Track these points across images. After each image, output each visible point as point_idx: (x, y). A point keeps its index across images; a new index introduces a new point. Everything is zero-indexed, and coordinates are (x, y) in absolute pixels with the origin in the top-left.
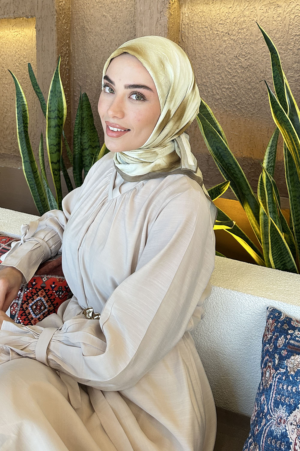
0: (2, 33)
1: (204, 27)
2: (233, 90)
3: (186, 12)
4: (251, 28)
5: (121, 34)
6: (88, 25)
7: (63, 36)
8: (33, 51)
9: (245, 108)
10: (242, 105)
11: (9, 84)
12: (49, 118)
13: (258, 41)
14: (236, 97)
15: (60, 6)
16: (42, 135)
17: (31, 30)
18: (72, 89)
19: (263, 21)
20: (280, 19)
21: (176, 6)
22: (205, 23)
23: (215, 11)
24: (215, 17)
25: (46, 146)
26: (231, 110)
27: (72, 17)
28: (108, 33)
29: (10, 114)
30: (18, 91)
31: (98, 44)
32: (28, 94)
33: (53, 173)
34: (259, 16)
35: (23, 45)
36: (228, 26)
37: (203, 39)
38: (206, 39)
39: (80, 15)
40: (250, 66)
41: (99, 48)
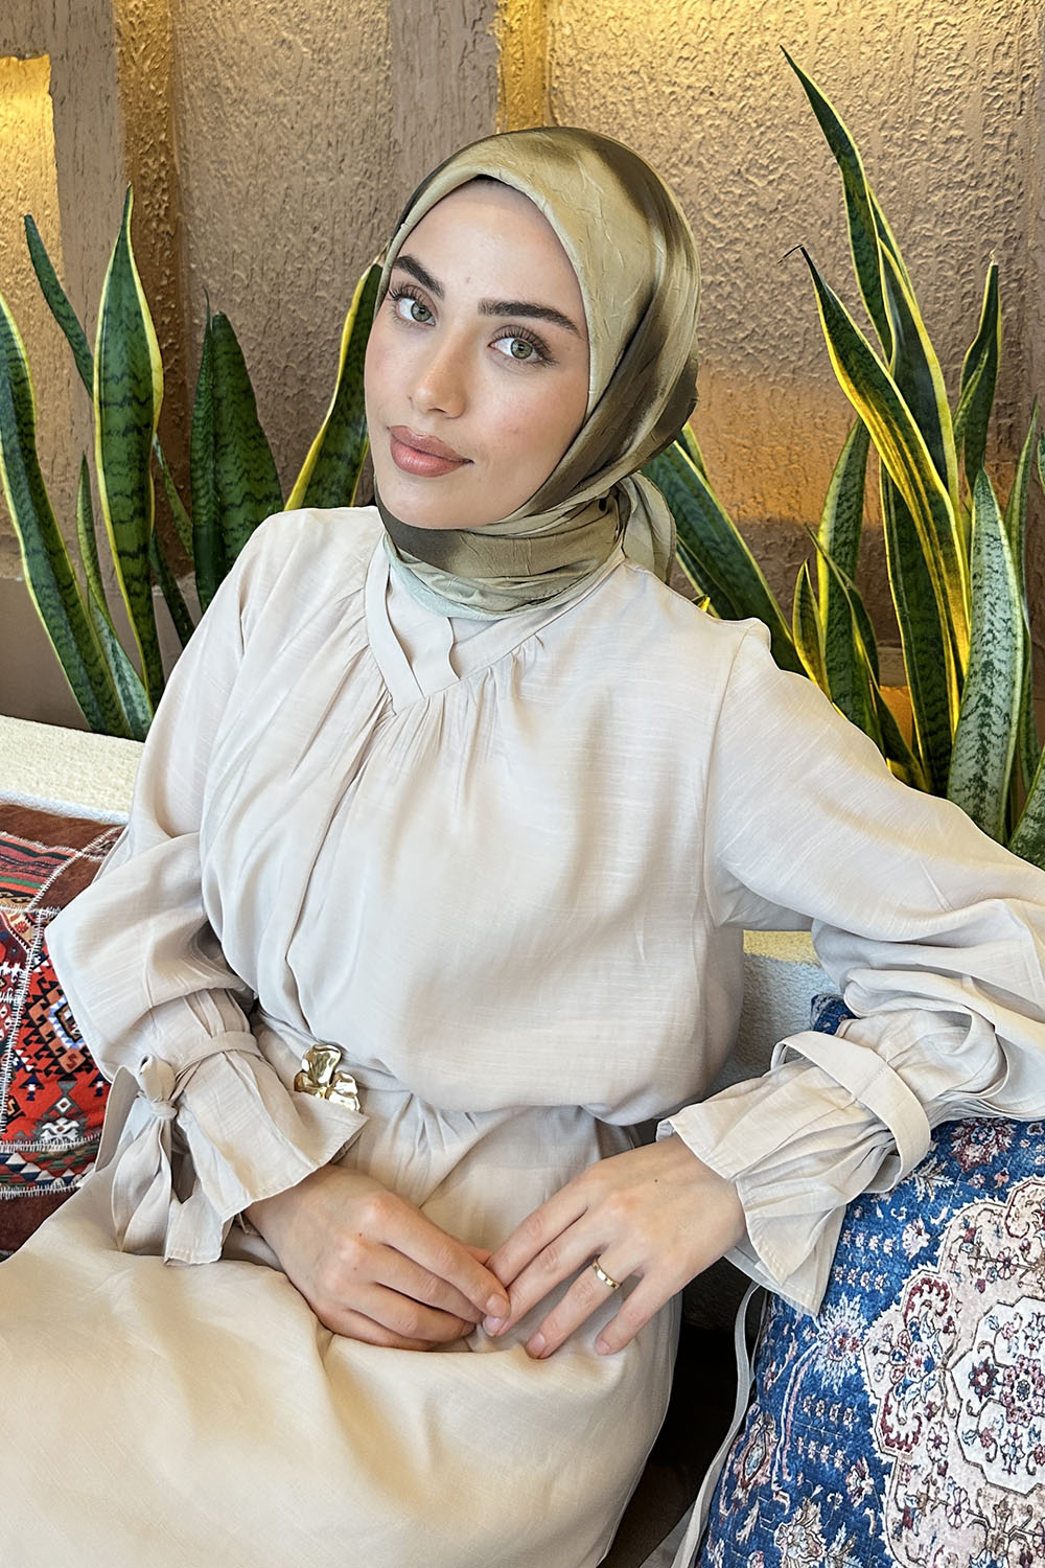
1: (627, 70)
2: (728, 289)
3: (565, 20)
6: (231, 77)
7: (147, 117)
8: (47, 176)
9: (772, 351)
10: (761, 342)
12: (103, 404)
14: (739, 313)
15: (132, 11)
16: (84, 462)
18: (185, 305)
19: (825, 44)
20: (883, 35)
22: (631, 58)
23: (664, 13)
24: (662, 36)
25: (100, 503)
26: (725, 361)
27: (174, 51)
28: (298, 103)
31: (265, 145)
32: (38, 324)
33: (128, 587)
34: (812, 28)
36: (710, 66)
37: (624, 116)
38: (636, 113)
39: (202, 42)
40: (785, 203)
41: (270, 158)
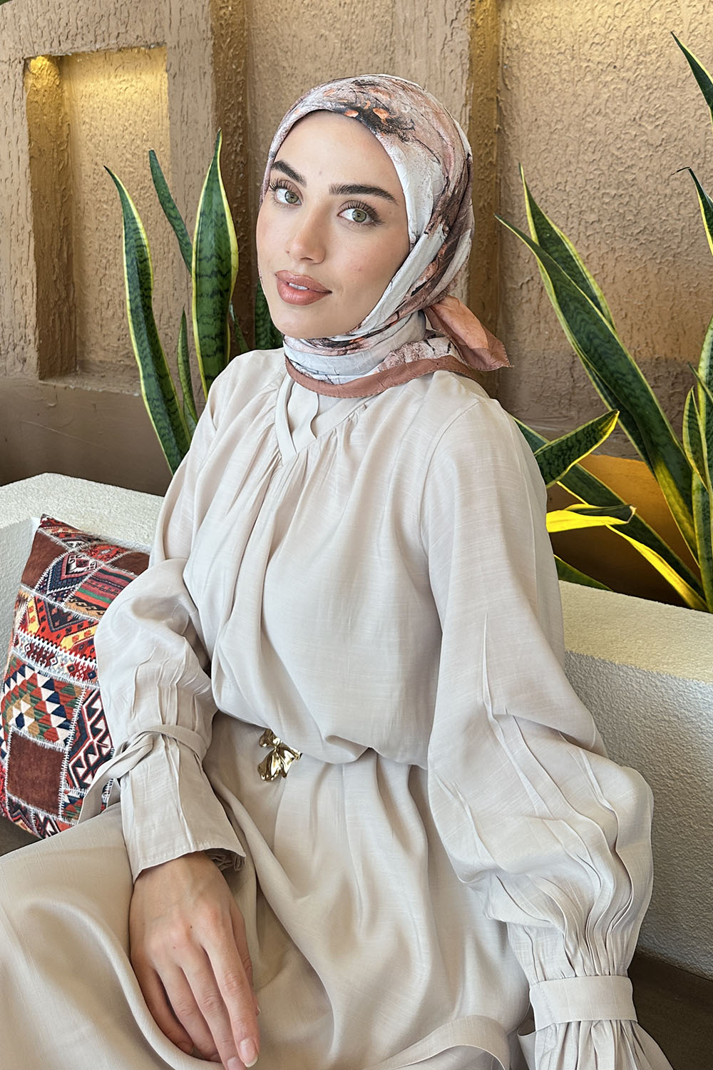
0: (92, 85)
1: (556, 52)
2: (627, 199)
3: (513, 19)
4: (667, 52)
6: (287, 59)
7: (230, 86)
8: (162, 125)
9: (658, 242)
10: (651, 235)
11: (110, 203)
12: (198, 276)
13: (684, 81)
14: (635, 216)
15: (221, 17)
16: (184, 314)
17: (157, 76)
18: (251, 209)
19: (696, 34)
21: (488, 7)
22: (559, 43)
23: (582, 13)
24: (580, 29)
25: (194, 345)
26: (625, 248)
27: (249, 43)
29: (113, 271)
30: (127, 214)
32: (152, 221)
35: (139, 112)
36: (614, 48)
37: (554, 82)
38: (562, 80)
39: (268, 37)
40: (667, 141)
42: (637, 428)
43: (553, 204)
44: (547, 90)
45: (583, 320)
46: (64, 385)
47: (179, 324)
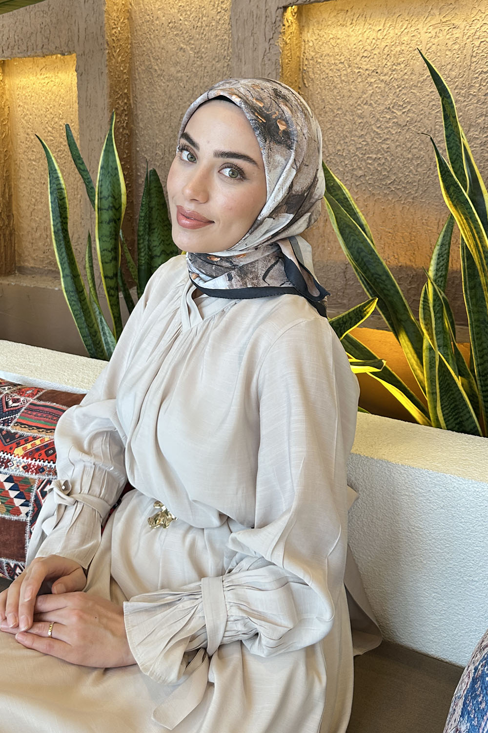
0: (25, 80)
1: (338, 62)
2: (383, 161)
3: (310, 39)
4: (411, 63)
5: (208, 77)
6: (157, 64)
7: (119, 82)
8: (73, 108)
9: (403, 189)
10: (398, 185)
11: (38, 161)
12: (99, 210)
13: (422, 83)
14: (388, 172)
15: (113, 34)
16: (89, 236)
17: (68, 74)
18: (134, 166)
19: (430, 51)
20: (456, 47)
21: (293, 30)
22: (340, 56)
23: (356, 36)
24: (355, 46)
25: (97, 255)
26: (381, 194)
27: (132, 53)
28: (188, 76)
29: (40, 207)
30: (51, 167)
31: (172, 94)
32: (67, 174)
33: (108, 292)
34: (424, 43)
35: (57, 99)
36: (376, 60)
37: (336, 83)
38: (342, 81)
39: (144, 49)
40: (410, 122)
41: (174, 101)
42: (388, 310)
43: (335, 164)
44: (332, 88)
45: (354, 240)
46: (8, 283)
47: (86, 242)
